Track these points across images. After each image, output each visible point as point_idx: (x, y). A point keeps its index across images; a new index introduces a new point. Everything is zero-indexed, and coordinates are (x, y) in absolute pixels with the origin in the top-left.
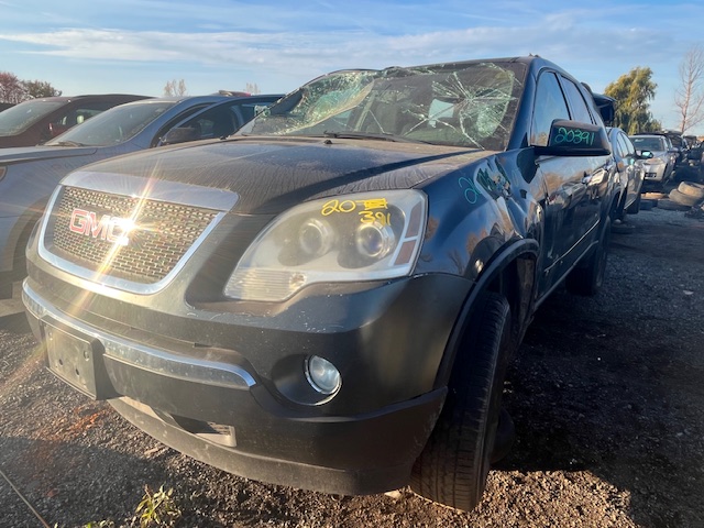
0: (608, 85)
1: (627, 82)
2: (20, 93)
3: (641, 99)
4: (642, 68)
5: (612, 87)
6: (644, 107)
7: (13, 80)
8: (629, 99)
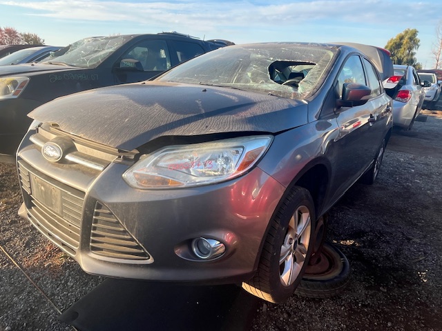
1: (402, 38)
3: (410, 49)
7: (15, 32)
8: (403, 49)
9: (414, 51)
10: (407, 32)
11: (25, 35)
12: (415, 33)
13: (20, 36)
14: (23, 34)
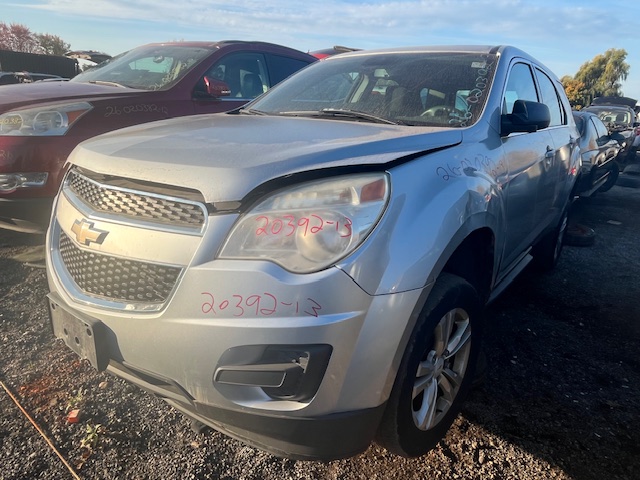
0: (583, 64)
2: (32, 44)
4: (617, 50)
5: (587, 66)
6: (617, 87)
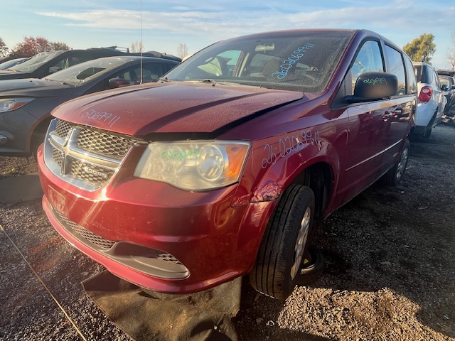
1: (418, 42)
3: (426, 54)
7: (46, 42)
8: (418, 54)
9: (430, 56)
10: (422, 37)
11: (55, 44)
12: (431, 38)
13: (50, 45)
14: (53, 43)
